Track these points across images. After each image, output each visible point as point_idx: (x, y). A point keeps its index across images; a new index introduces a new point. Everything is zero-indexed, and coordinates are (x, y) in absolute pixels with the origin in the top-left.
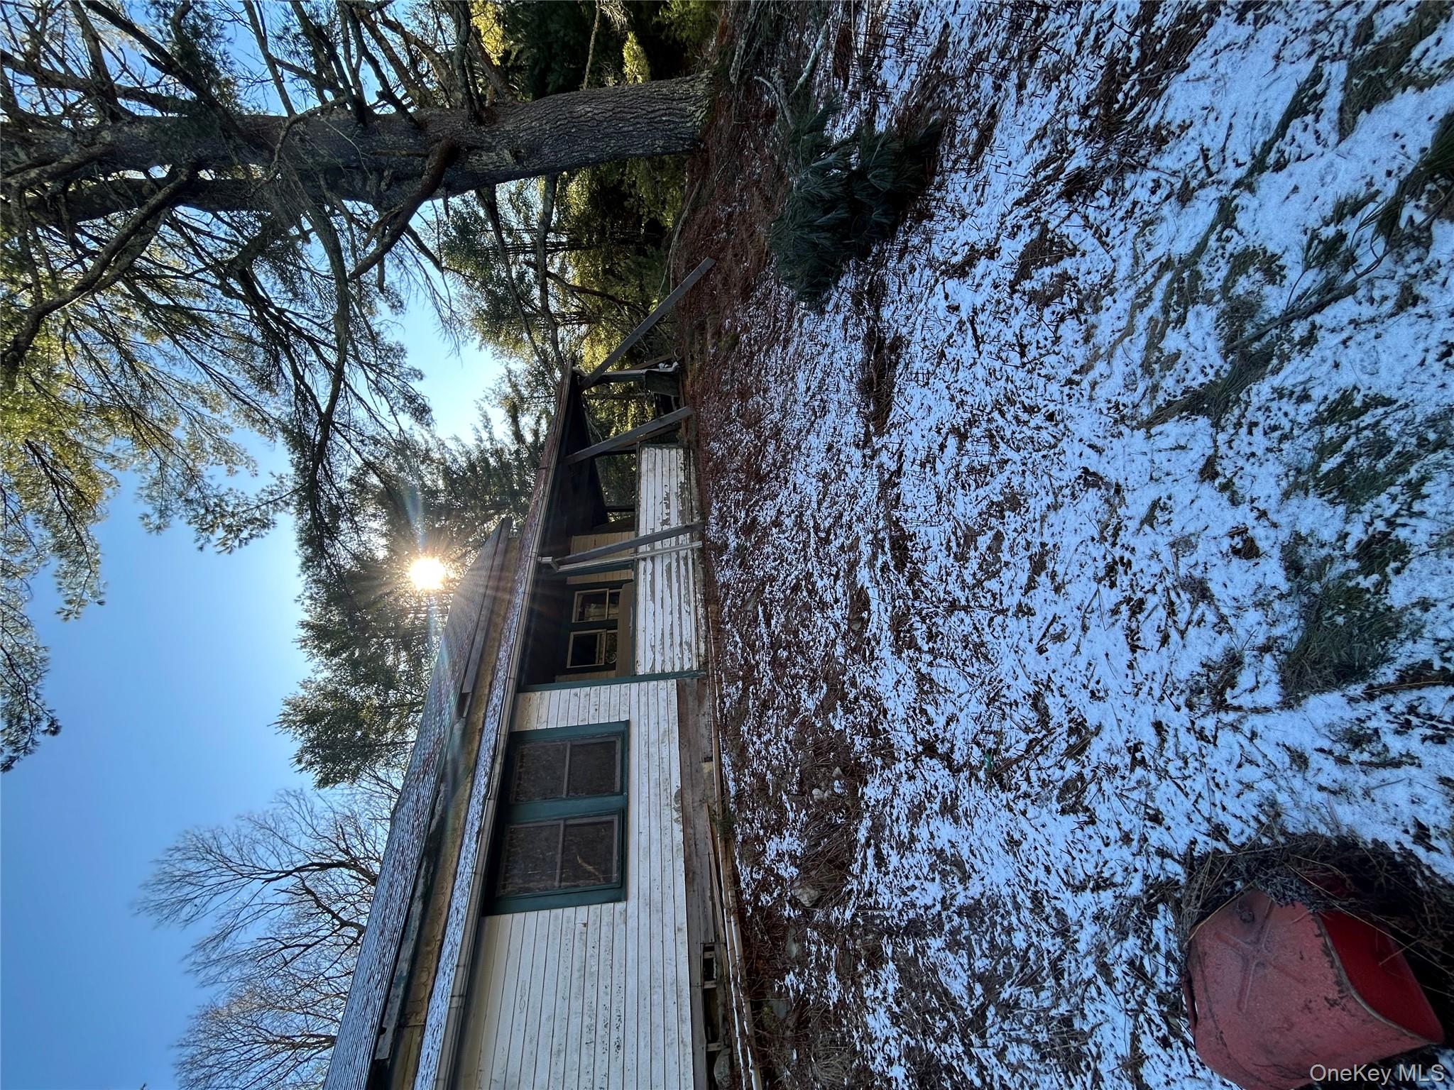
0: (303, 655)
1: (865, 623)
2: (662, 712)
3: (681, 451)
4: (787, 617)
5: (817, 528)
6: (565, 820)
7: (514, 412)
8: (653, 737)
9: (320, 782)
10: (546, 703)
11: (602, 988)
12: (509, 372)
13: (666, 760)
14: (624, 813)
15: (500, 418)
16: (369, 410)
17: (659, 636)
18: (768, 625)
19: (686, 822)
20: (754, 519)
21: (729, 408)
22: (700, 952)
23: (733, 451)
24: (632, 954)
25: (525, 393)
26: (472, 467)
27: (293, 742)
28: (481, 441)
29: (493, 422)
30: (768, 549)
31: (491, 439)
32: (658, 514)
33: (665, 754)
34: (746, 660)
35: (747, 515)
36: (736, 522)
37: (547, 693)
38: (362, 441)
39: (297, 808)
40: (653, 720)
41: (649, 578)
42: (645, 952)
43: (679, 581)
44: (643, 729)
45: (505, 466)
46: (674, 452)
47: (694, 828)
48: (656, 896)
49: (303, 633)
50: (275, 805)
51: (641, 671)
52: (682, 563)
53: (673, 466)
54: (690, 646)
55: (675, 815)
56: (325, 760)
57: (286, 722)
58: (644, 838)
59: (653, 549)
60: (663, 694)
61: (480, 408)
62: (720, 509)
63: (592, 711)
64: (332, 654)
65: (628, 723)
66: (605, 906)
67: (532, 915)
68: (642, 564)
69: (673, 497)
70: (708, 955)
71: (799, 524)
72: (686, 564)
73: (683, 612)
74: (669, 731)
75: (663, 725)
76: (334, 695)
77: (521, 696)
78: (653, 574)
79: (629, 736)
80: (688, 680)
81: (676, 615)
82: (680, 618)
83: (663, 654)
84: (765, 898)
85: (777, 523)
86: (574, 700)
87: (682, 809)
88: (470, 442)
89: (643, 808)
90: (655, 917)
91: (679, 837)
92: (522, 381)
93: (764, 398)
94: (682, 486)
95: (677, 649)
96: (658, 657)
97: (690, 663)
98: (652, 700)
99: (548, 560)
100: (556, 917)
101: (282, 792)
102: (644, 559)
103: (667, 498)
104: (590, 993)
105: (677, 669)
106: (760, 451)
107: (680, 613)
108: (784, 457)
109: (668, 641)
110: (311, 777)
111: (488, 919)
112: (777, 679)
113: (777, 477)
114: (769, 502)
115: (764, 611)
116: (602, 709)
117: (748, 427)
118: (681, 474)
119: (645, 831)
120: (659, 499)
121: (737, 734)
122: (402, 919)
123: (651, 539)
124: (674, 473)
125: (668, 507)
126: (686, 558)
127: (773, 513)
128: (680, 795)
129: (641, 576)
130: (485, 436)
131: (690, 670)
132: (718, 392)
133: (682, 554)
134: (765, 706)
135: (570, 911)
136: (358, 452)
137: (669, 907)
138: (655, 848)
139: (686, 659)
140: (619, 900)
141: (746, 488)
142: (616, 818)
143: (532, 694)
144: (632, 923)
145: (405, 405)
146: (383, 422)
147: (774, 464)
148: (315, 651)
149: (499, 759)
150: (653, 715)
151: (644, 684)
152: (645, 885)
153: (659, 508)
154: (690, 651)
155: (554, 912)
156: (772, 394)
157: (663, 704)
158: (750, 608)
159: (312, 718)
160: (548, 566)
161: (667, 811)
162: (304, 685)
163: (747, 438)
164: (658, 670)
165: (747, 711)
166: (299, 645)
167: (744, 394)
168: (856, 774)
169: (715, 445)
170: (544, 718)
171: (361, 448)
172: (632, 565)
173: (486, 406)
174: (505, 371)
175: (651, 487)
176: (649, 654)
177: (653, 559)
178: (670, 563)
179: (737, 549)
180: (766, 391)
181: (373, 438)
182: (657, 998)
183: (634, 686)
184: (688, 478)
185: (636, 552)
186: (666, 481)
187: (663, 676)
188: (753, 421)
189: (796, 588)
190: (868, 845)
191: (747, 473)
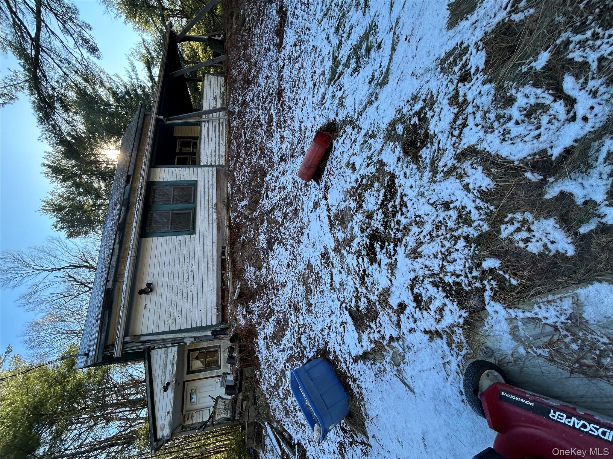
0: (48, 180)
1: (271, 126)
2: (210, 178)
3: (223, 78)
4: (251, 132)
5: (263, 98)
6: (172, 210)
7: (149, 64)
8: (207, 186)
9: (68, 236)
10: (163, 172)
11: (186, 258)
12: (144, 40)
13: (211, 194)
14: (194, 210)
15: (141, 66)
16: (62, 42)
17: (210, 152)
18: (245, 136)
19: (218, 213)
20: (245, 100)
21: (240, 54)
22: (221, 248)
23: (240, 73)
24: (197, 249)
25: (154, 55)
26: (128, 93)
27: (51, 219)
28: (131, 78)
29: (137, 68)
30: (248, 110)
31: (138, 79)
32: (211, 104)
33: (211, 191)
34: (237, 151)
35: (243, 98)
36: (238, 101)
37: (163, 169)
38: (61, 61)
39: (59, 245)
40: (206, 181)
41: (206, 129)
42: (201, 248)
43: (219, 132)
44: (203, 183)
45: (146, 95)
46: (219, 78)
47: (221, 214)
48: (206, 233)
49: (45, 169)
50: (47, 243)
51: (202, 164)
52: (221, 125)
53: (219, 84)
54: (222, 156)
55: (214, 210)
56: (69, 227)
57: (44, 209)
58: (202, 217)
59: (208, 117)
60: (211, 172)
61: (129, 59)
62: (233, 97)
63: (182, 176)
64: (64, 180)
65: (196, 181)
66: (187, 236)
67: (160, 239)
68: (203, 124)
69: (218, 98)
70: (223, 250)
71: (258, 99)
72: (223, 126)
73: (220, 144)
74: (213, 185)
75: (211, 183)
76: (69, 198)
77: (152, 169)
78: (208, 128)
79: (197, 185)
80: (221, 168)
81: (217, 144)
82: (219, 146)
83: (211, 158)
84: (237, 220)
85: (252, 100)
86: (175, 172)
87: (217, 209)
88: (126, 79)
89: (202, 208)
90: (206, 239)
91: (215, 217)
92: (152, 48)
93: (253, 49)
94: (223, 93)
95: (217, 157)
96: (209, 159)
97: (222, 162)
98: (206, 174)
99: (161, 117)
100: (169, 239)
101: (49, 238)
102: (205, 122)
103: (216, 98)
104: (182, 259)
105: (217, 164)
106: (249, 71)
107: (219, 144)
108: (257, 73)
109: (213, 154)
110: (63, 234)
111: (143, 239)
112: (246, 154)
113: (254, 81)
114: (250, 92)
115: (244, 132)
116: (186, 176)
117: (246, 62)
118: (222, 88)
119: (202, 215)
120: (212, 98)
121: (233, 175)
122: (111, 250)
123: (208, 112)
124: (219, 87)
125: (216, 101)
126: (222, 123)
127: (251, 97)
128: (216, 205)
129: (203, 128)
130: (134, 76)
131: (222, 165)
132: (236, 46)
133: (221, 121)
134: (242, 164)
135: (174, 237)
136: (59, 66)
137: (210, 237)
138: (206, 220)
139: (221, 161)
140: (192, 234)
141: (243, 87)
142: (191, 211)
143: (157, 169)
144: (197, 241)
145: (82, 44)
146: (72, 51)
147: (254, 77)
148: (54, 179)
149: (144, 188)
150: (207, 179)
151: (203, 168)
152: (202, 230)
153: (212, 101)
154: (223, 158)
155: (168, 237)
156: (256, 47)
157: (210, 176)
158: (240, 132)
159: (58, 209)
160: (161, 120)
161: (211, 209)
162: (51, 193)
163: (245, 67)
164: (209, 163)
165: (236, 168)
166: (44, 175)
167: (246, 48)
168: (264, 175)
169: (233, 71)
170: (162, 177)
171: (61, 65)
172: (199, 124)
173: (132, 58)
174: (141, 40)
175: (208, 92)
176: (206, 158)
177: (208, 122)
178: (216, 125)
179: (238, 112)
180: (254, 45)
181: (66, 59)
182: (205, 260)
183: (199, 169)
184: (225, 90)
185: (201, 118)
186: (215, 90)
187: (211, 166)
188: (248, 59)
189: (254, 122)
190: (264, 193)
191: (244, 81)
